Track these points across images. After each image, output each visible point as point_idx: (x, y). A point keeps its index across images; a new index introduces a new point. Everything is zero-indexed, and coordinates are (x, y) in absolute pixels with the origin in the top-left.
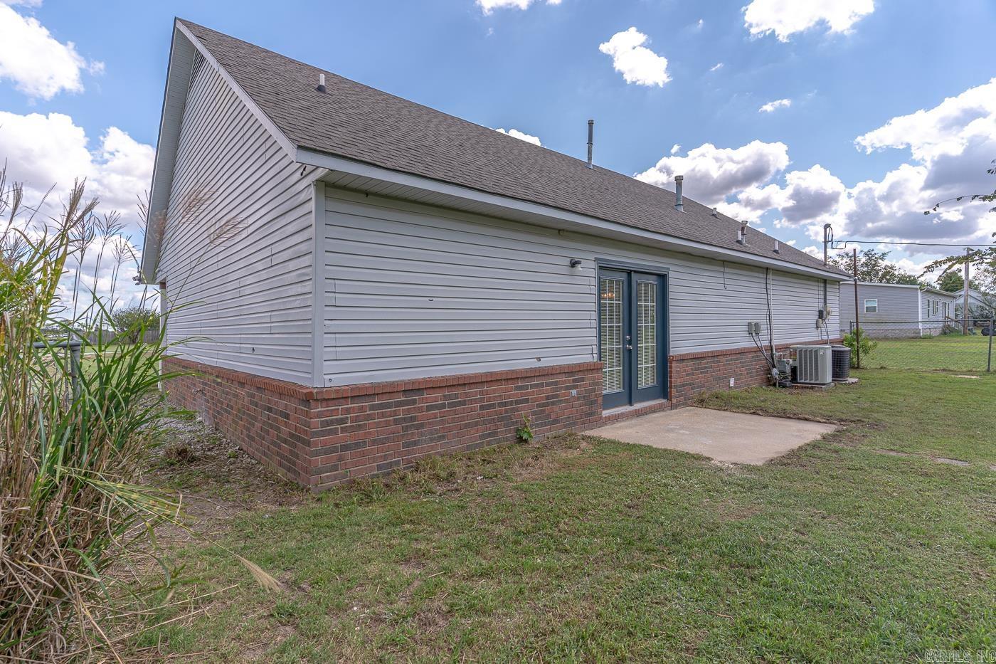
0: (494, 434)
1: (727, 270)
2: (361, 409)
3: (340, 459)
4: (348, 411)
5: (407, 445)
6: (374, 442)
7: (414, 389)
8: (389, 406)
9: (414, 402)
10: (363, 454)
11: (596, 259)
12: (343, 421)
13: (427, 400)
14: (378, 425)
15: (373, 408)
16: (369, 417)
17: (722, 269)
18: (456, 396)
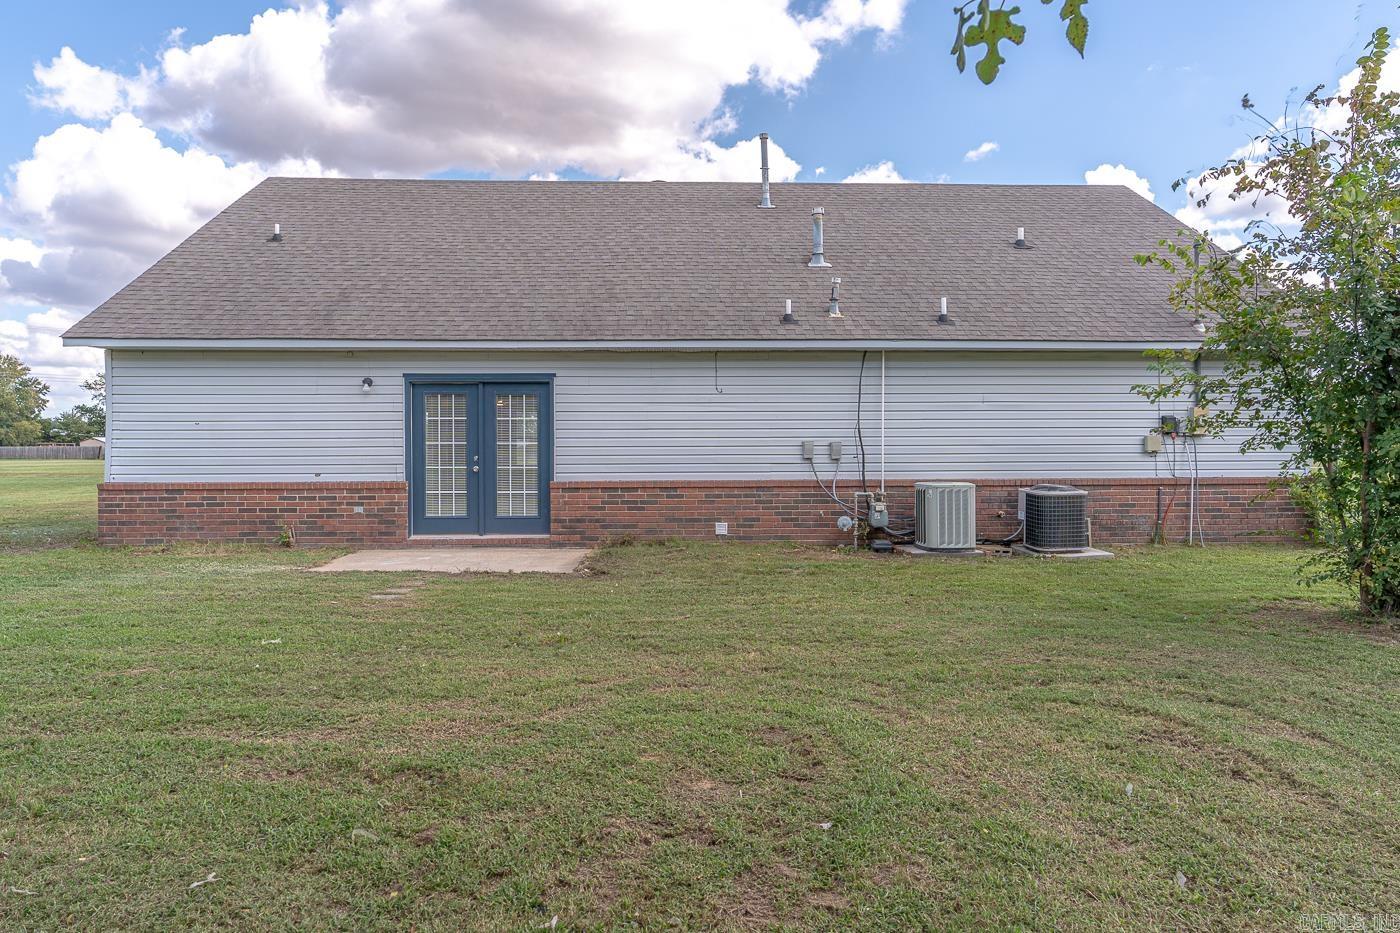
0: (255, 534)
1: (719, 364)
2: (132, 499)
3: (118, 530)
4: (123, 499)
5: (171, 529)
6: (142, 523)
7: (174, 490)
8: (154, 499)
9: (175, 499)
10: (134, 530)
11: (404, 375)
12: (118, 506)
13: (185, 499)
14: (145, 512)
15: (141, 499)
16: (138, 506)
17: (713, 364)
18: (215, 498)
